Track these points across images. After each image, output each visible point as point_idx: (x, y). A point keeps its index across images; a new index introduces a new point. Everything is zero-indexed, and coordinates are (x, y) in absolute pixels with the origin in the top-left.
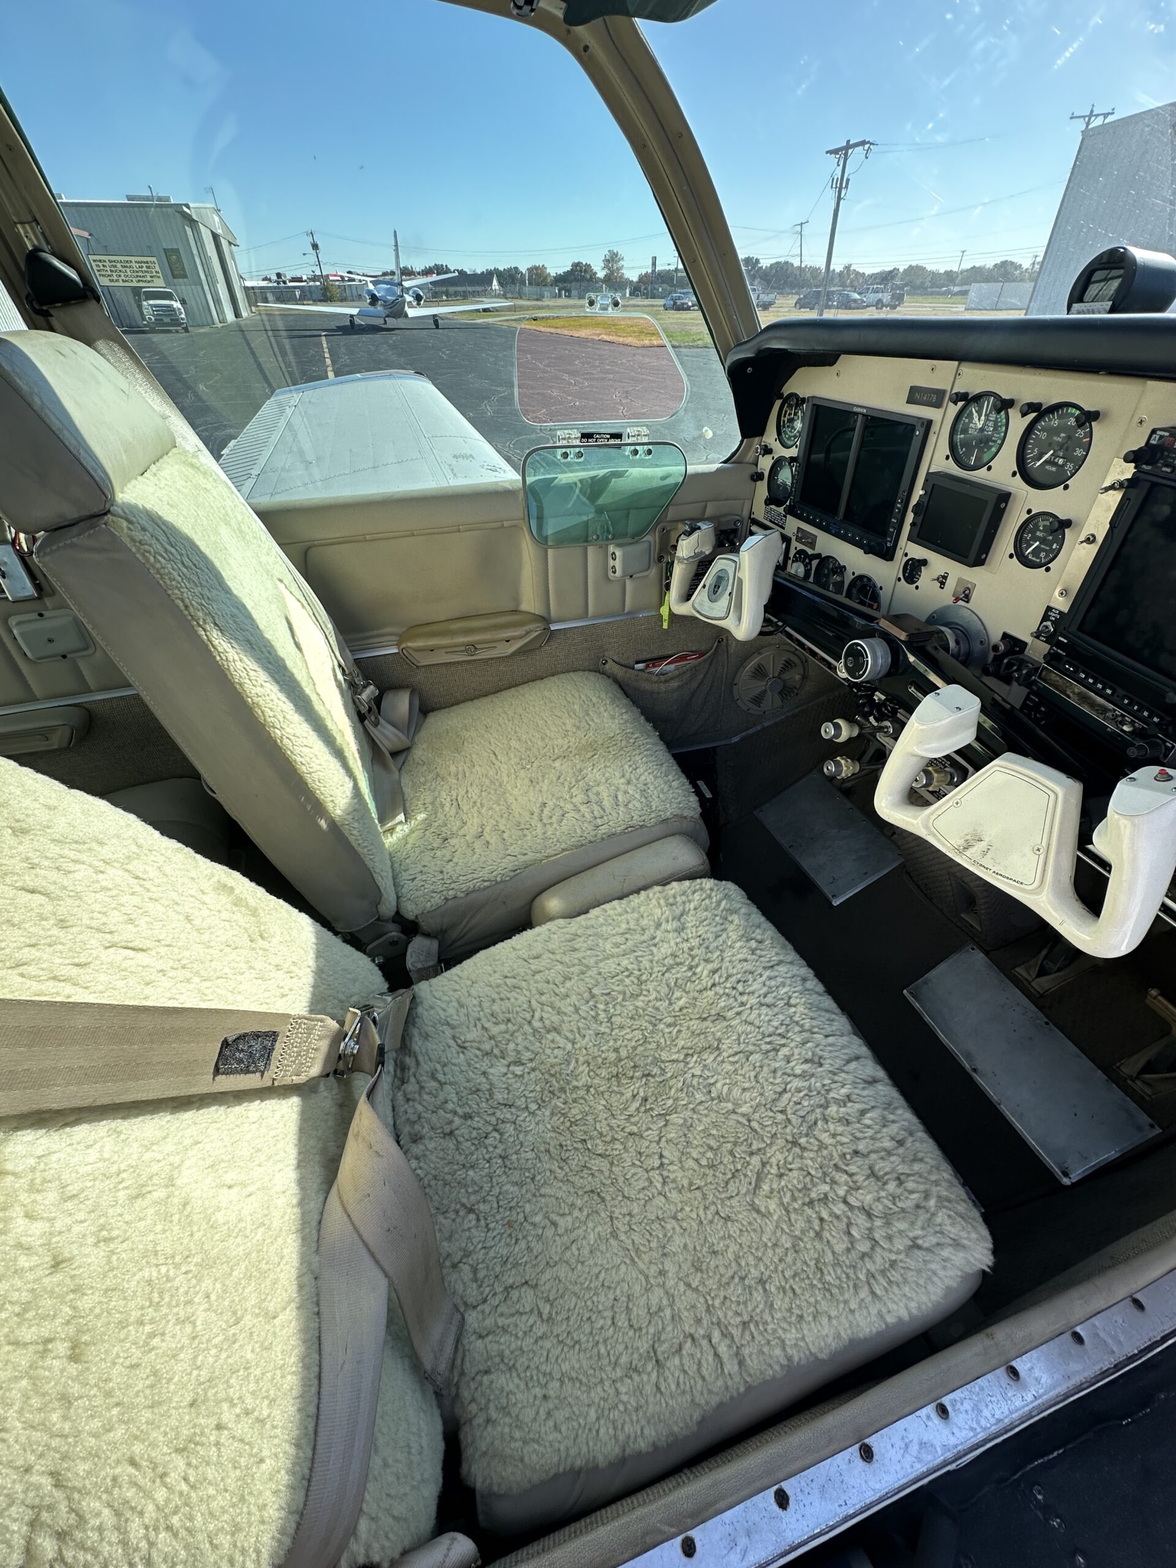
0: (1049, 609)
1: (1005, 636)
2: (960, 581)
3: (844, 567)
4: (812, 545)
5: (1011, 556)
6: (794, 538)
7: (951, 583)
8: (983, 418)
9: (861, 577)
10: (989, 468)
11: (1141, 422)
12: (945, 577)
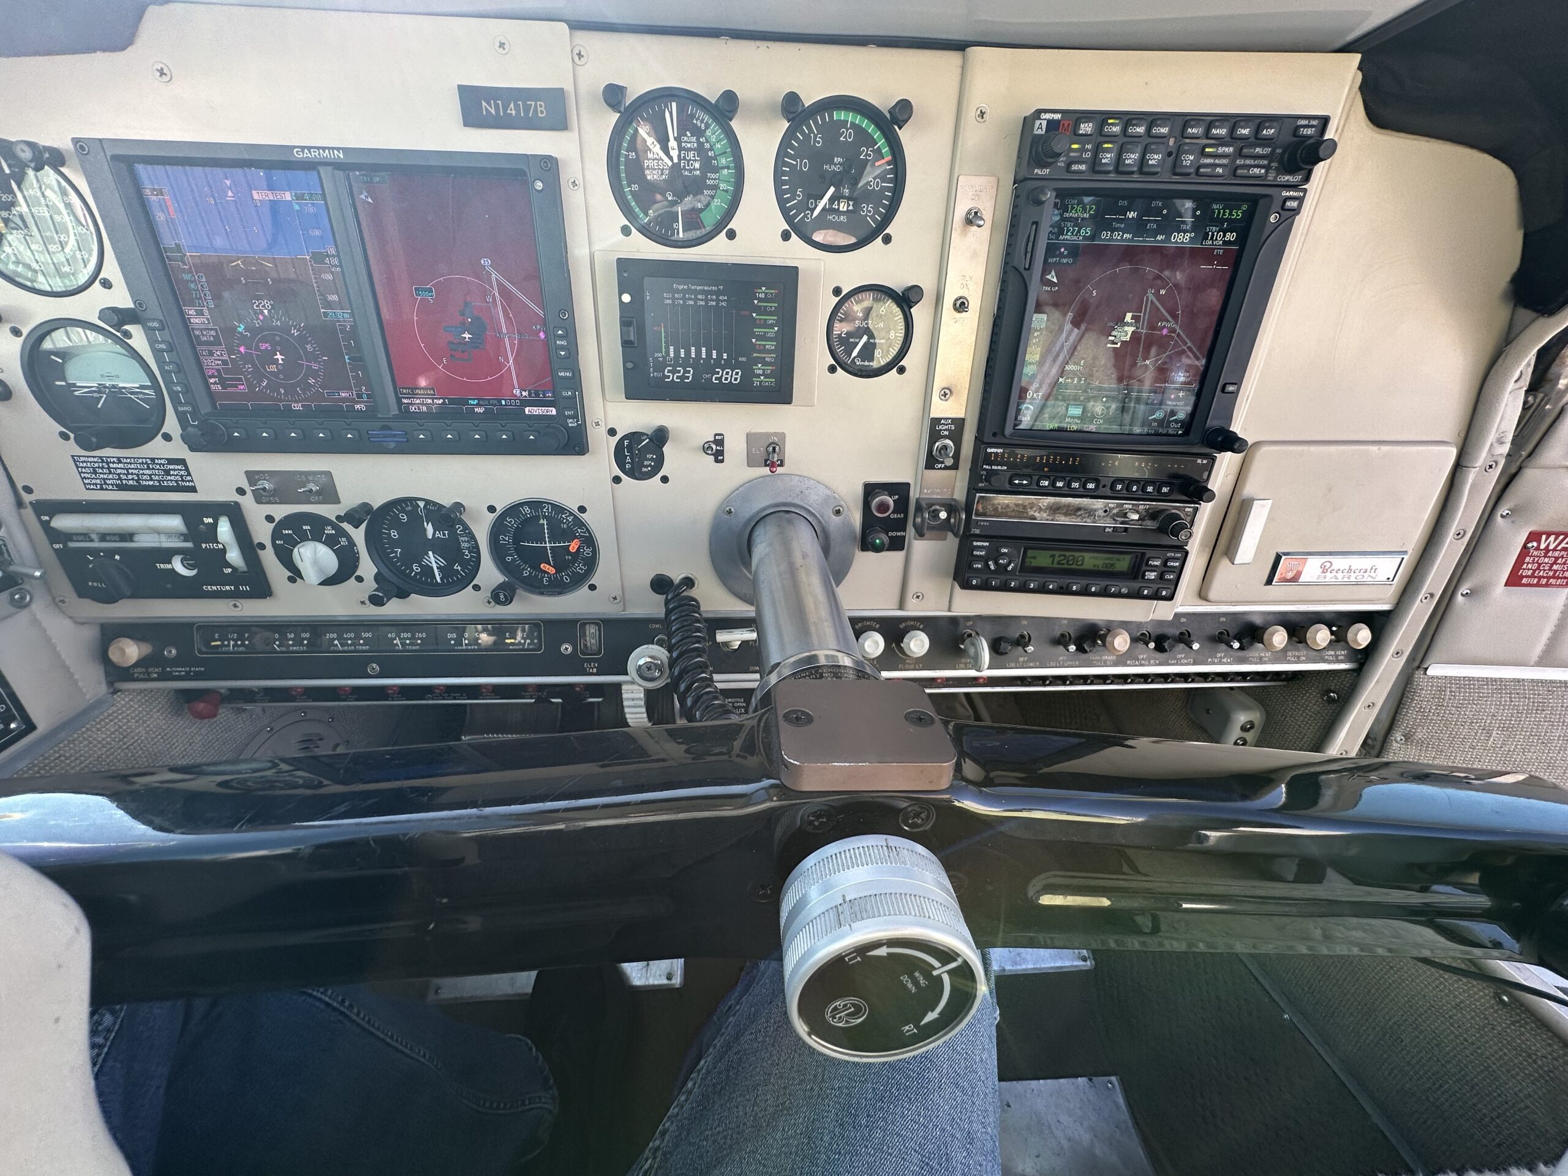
0: (936, 421)
1: (871, 490)
2: (750, 438)
3: (458, 506)
4: (329, 494)
5: (832, 369)
6: (248, 502)
7: (735, 447)
8: (673, 144)
9: (513, 510)
10: (731, 235)
11: (982, 114)
12: (719, 441)
